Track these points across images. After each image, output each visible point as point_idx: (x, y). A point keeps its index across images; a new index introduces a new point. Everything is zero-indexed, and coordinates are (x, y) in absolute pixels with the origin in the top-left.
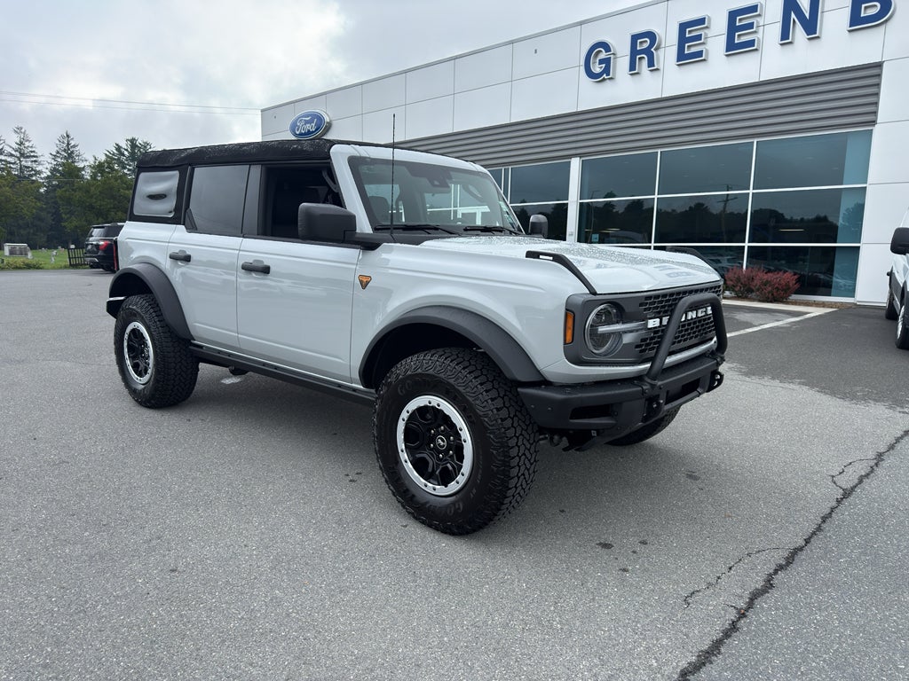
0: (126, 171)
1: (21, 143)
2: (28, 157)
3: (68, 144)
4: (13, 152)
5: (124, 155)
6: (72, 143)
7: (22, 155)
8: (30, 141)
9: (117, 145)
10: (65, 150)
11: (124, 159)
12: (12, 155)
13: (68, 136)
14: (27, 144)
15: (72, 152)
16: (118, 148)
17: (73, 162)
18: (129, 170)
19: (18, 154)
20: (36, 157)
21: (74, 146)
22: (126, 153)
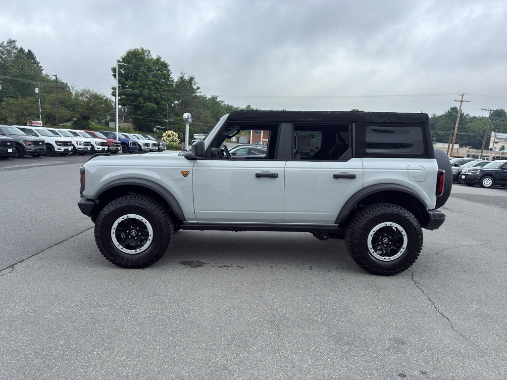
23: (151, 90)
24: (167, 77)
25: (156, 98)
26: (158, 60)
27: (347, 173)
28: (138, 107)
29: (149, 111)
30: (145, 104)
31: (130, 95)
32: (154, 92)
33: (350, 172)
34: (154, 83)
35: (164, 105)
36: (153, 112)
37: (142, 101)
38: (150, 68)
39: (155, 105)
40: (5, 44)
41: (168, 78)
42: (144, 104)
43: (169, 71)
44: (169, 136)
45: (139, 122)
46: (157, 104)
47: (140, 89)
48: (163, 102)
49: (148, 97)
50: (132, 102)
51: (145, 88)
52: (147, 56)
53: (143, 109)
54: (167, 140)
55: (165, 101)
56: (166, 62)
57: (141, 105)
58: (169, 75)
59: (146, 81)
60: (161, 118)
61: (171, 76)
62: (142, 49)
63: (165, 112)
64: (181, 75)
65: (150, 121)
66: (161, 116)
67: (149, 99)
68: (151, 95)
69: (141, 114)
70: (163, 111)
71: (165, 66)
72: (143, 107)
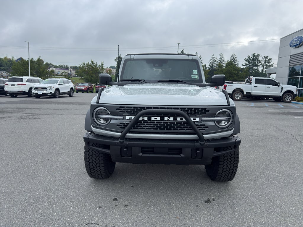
0: (250, 64)
1: (221, 58)
2: (222, 62)
3: (234, 57)
4: (218, 61)
5: (250, 59)
6: (235, 57)
7: (221, 62)
8: (223, 57)
9: (249, 56)
10: (232, 59)
11: (250, 60)
12: (218, 62)
13: (234, 55)
14: (222, 58)
15: (235, 60)
16: (249, 57)
17: (234, 63)
18: (251, 64)
19: (219, 62)
20: (224, 62)
21: (236, 58)
22: (251, 58)
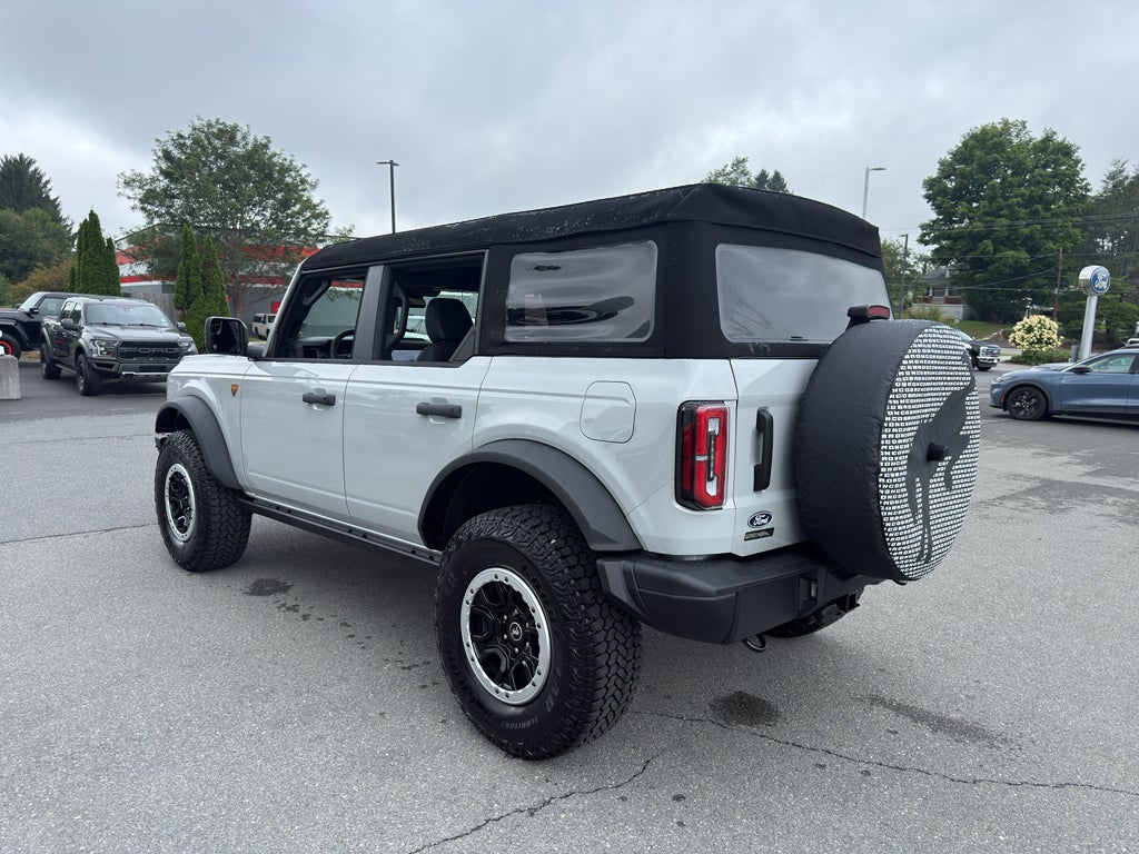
23: (1018, 219)
24: (1069, 180)
25: (1030, 237)
26: (1047, 140)
27: (445, 400)
28: (980, 264)
29: (1007, 270)
30: (997, 256)
31: (961, 237)
32: (1024, 223)
33: (452, 397)
34: (1029, 201)
35: (1051, 251)
36: (1019, 272)
37: (991, 249)
38: (1020, 163)
39: (1026, 255)
40: (729, 169)
41: (1072, 182)
42: (994, 254)
43: (1077, 162)
44: (1030, 330)
45: (980, 300)
46: (1032, 251)
47: (988, 218)
48: (1050, 245)
49: (1008, 238)
50: (965, 253)
51: (1001, 217)
52: (1017, 136)
53: (990, 268)
54: (1023, 339)
55: (1055, 241)
56: (1070, 141)
57: (986, 258)
58: (1076, 174)
59: (1006, 199)
60: (1039, 286)
61: (1081, 176)
62: (1006, 123)
63: (1053, 270)
64: (1113, 169)
65: (1010, 295)
66: (1040, 281)
67: (1010, 241)
68: (1016, 230)
69: (985, 281)
70: (1046, 266)
71: (1066, 151)
72: (994, 262)
